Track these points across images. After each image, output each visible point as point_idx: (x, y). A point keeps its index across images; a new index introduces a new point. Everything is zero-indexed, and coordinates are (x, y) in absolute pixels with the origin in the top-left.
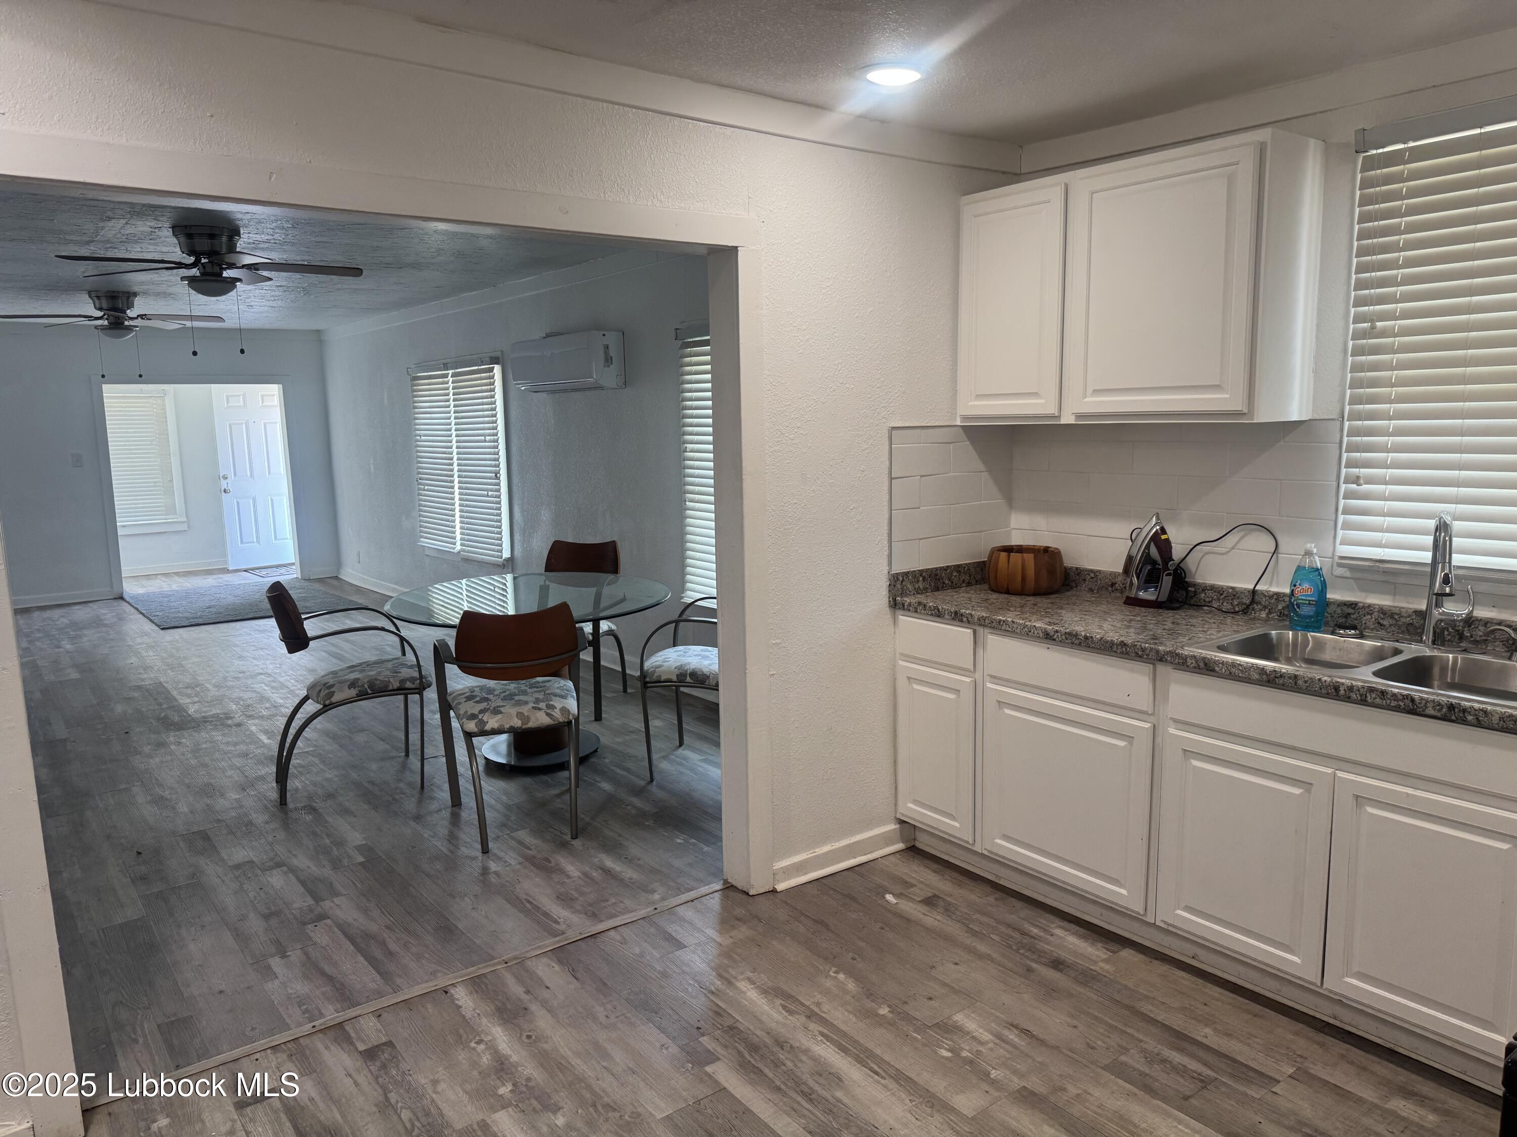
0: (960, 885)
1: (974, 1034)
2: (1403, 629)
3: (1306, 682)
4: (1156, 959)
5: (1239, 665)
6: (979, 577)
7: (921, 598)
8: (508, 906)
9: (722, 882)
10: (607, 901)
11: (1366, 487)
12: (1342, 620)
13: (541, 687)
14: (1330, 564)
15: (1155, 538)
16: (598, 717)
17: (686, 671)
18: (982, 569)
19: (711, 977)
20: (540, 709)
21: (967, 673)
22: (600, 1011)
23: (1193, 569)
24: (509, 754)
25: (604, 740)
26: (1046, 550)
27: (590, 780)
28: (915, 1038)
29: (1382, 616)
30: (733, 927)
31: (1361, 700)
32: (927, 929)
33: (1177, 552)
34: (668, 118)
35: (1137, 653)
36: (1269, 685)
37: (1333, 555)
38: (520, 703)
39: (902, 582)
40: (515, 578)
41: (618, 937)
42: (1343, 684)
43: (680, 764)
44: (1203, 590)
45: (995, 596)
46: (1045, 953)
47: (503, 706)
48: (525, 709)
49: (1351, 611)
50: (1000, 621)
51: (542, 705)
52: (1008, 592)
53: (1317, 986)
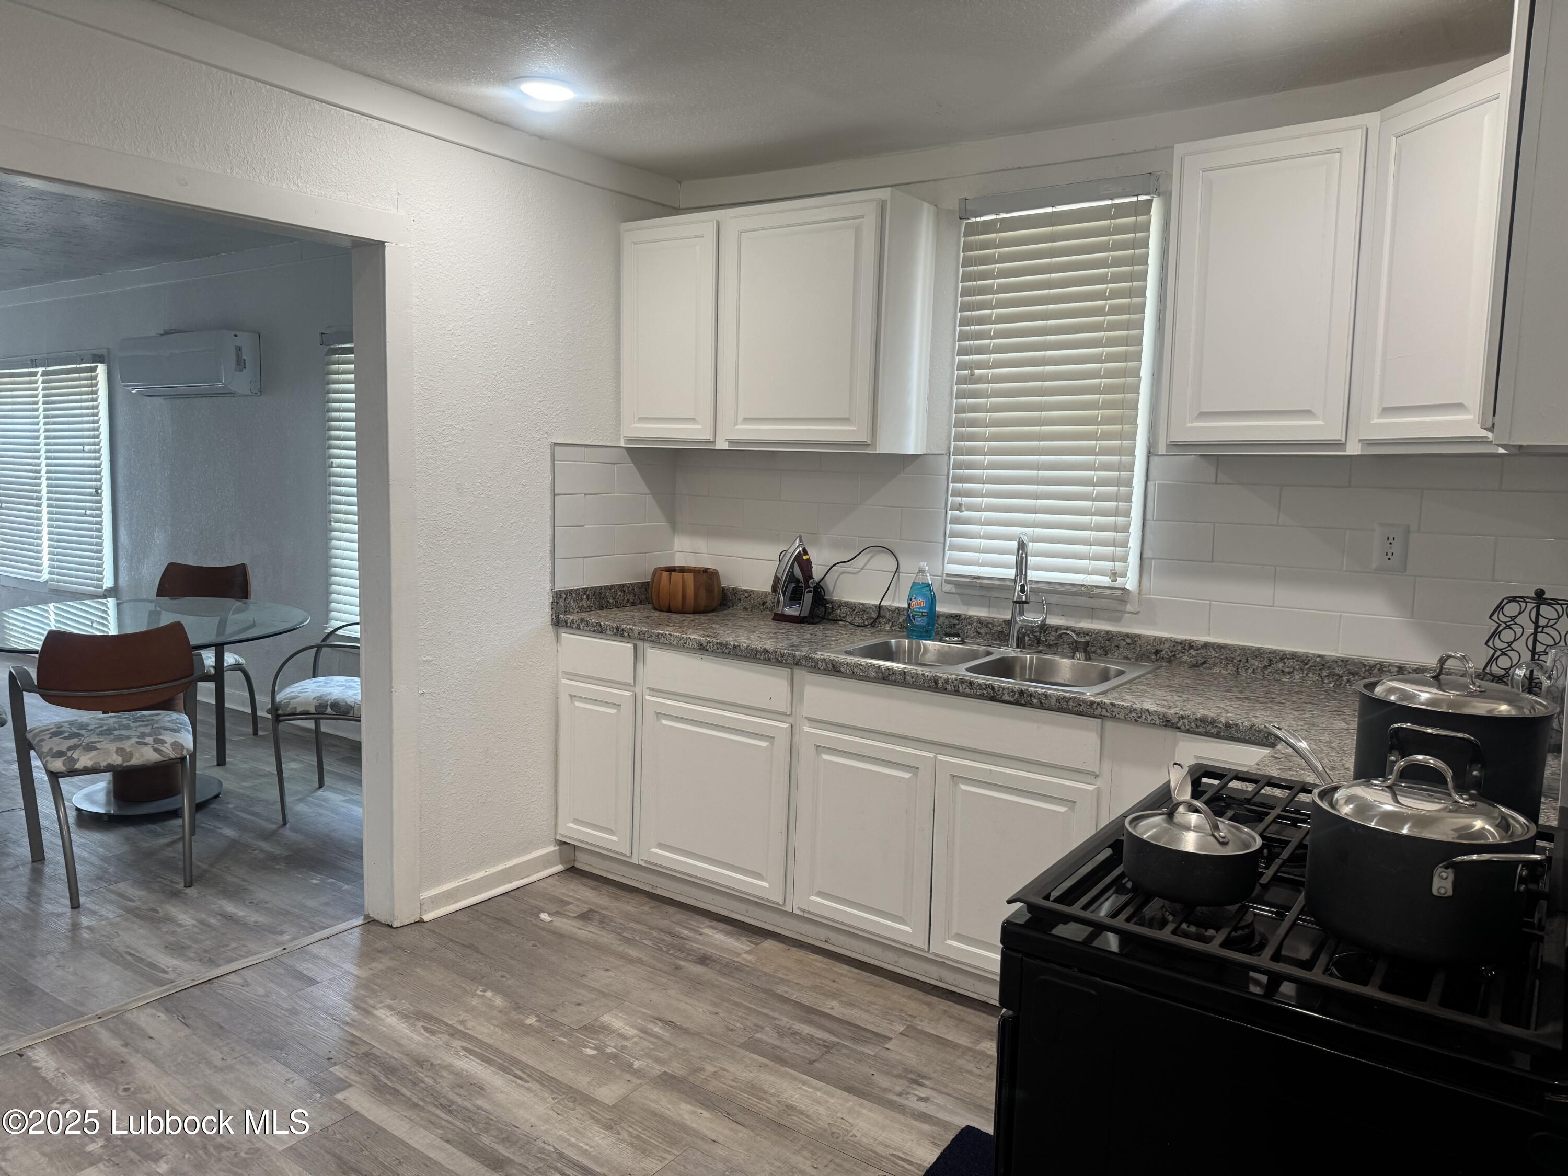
0: (616, 899)
1: (620, 1032)
2: (996, 636)
3: (913, 677)
4: (794, 946)
5: (860, 665)
6: (643, 597)
7: (584, 615)
8: (104, 960)
9: (362, 917)
10: (227, 946)
11: (966, 514)
12: (948, 630)
13: (148, 721)
14: (940, 581)
15: (798, 558)
16: (221, 761)
17: (327, 701)
18: (646, 590)
19: (346, 1009)
20: (146, 744)
21: (628, 688)
22: (216, 1056)
23: (831, 587)
24: (108, 803)
25: (226, 785)
26: (706, 570)
27: (209, 827)
28: (562, 1042)
29: (979, 625)
30: (374, 959)
31: (955, 691)
32: (581, 942)
33: (817, 572)
34: (307, 100)
35: (777, 659)
36: (884, 682)
37: (943, 573)
38: (120, 738)
39: (565, 600)
40: (118, 605)
41: (240, 981)
42: (941, 677)
43: (320, 806)
44: (839, 607)
45: (657, 614)
46: (694, 951)
47: (99, 742)
48: (127, 745)
49: (957, 622)
50: (659, 634)
51: (149, 740)
52: (669, 611)
53: (925, 952)
